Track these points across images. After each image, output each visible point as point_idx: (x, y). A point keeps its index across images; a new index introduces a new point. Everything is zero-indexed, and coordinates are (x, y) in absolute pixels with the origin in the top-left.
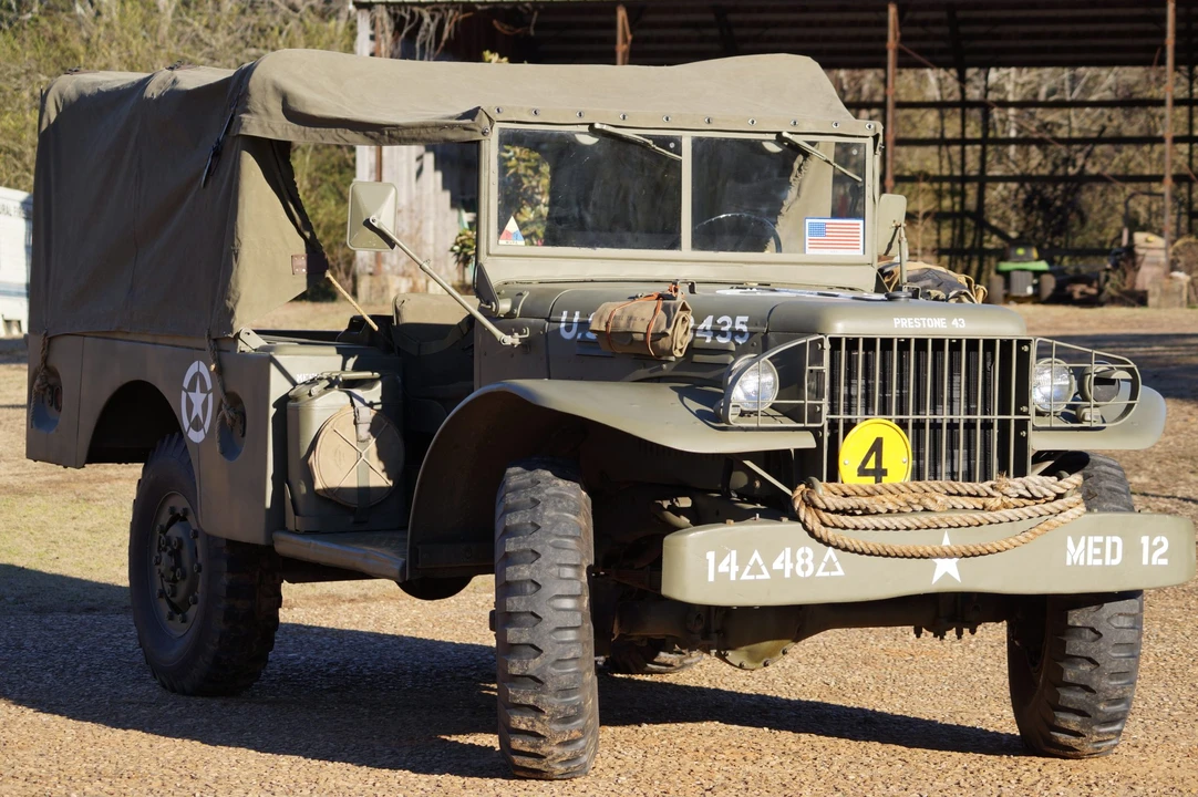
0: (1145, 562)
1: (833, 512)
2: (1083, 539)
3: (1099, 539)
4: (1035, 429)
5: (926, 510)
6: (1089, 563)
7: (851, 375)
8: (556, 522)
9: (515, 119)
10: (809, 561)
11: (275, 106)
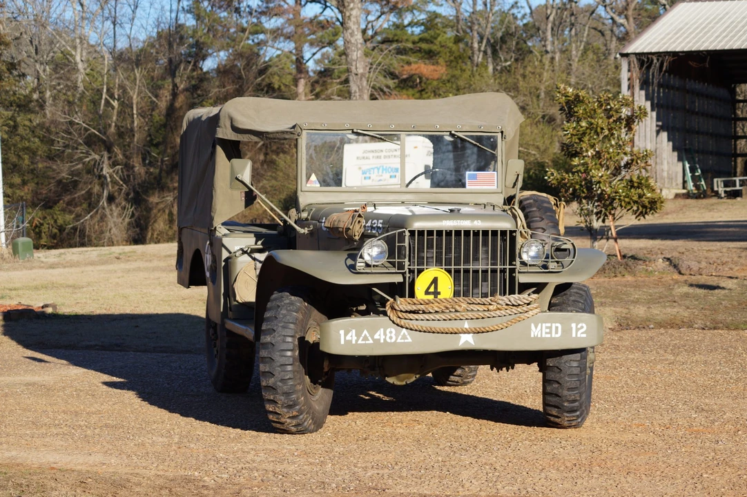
0: (574, 335)
1: (404, 312)
2: (540, 325)
3: (549, 325)
4: (519, 272)
5: (456, 311)
6: (543, 336)
7: (430, 246)
8: (285, 316)
9: (313, 128)
10: (393, 335)
11: (228, 124)
